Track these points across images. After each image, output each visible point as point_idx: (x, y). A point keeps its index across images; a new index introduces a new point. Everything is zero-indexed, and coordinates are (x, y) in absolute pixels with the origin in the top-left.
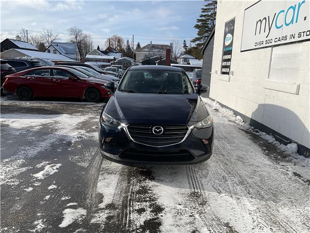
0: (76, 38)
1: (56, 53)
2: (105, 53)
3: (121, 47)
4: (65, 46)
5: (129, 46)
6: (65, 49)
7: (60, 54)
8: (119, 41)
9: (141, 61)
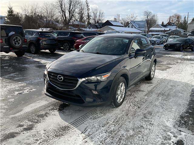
0: (148, 17)
1: (132, 28)
2: (165, 26)
3: (179, 22)
4: (139, 23)
5: (185, 21)
6: (139, 25)
7: (135, 28)
8: (178, 17)
9: (191, 31)
